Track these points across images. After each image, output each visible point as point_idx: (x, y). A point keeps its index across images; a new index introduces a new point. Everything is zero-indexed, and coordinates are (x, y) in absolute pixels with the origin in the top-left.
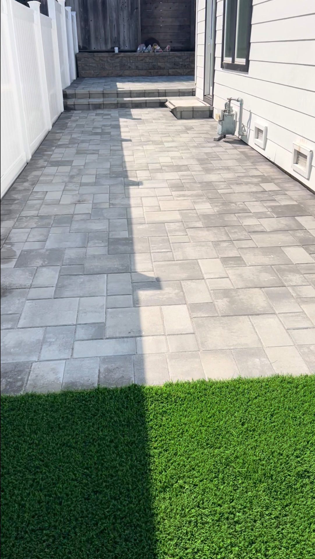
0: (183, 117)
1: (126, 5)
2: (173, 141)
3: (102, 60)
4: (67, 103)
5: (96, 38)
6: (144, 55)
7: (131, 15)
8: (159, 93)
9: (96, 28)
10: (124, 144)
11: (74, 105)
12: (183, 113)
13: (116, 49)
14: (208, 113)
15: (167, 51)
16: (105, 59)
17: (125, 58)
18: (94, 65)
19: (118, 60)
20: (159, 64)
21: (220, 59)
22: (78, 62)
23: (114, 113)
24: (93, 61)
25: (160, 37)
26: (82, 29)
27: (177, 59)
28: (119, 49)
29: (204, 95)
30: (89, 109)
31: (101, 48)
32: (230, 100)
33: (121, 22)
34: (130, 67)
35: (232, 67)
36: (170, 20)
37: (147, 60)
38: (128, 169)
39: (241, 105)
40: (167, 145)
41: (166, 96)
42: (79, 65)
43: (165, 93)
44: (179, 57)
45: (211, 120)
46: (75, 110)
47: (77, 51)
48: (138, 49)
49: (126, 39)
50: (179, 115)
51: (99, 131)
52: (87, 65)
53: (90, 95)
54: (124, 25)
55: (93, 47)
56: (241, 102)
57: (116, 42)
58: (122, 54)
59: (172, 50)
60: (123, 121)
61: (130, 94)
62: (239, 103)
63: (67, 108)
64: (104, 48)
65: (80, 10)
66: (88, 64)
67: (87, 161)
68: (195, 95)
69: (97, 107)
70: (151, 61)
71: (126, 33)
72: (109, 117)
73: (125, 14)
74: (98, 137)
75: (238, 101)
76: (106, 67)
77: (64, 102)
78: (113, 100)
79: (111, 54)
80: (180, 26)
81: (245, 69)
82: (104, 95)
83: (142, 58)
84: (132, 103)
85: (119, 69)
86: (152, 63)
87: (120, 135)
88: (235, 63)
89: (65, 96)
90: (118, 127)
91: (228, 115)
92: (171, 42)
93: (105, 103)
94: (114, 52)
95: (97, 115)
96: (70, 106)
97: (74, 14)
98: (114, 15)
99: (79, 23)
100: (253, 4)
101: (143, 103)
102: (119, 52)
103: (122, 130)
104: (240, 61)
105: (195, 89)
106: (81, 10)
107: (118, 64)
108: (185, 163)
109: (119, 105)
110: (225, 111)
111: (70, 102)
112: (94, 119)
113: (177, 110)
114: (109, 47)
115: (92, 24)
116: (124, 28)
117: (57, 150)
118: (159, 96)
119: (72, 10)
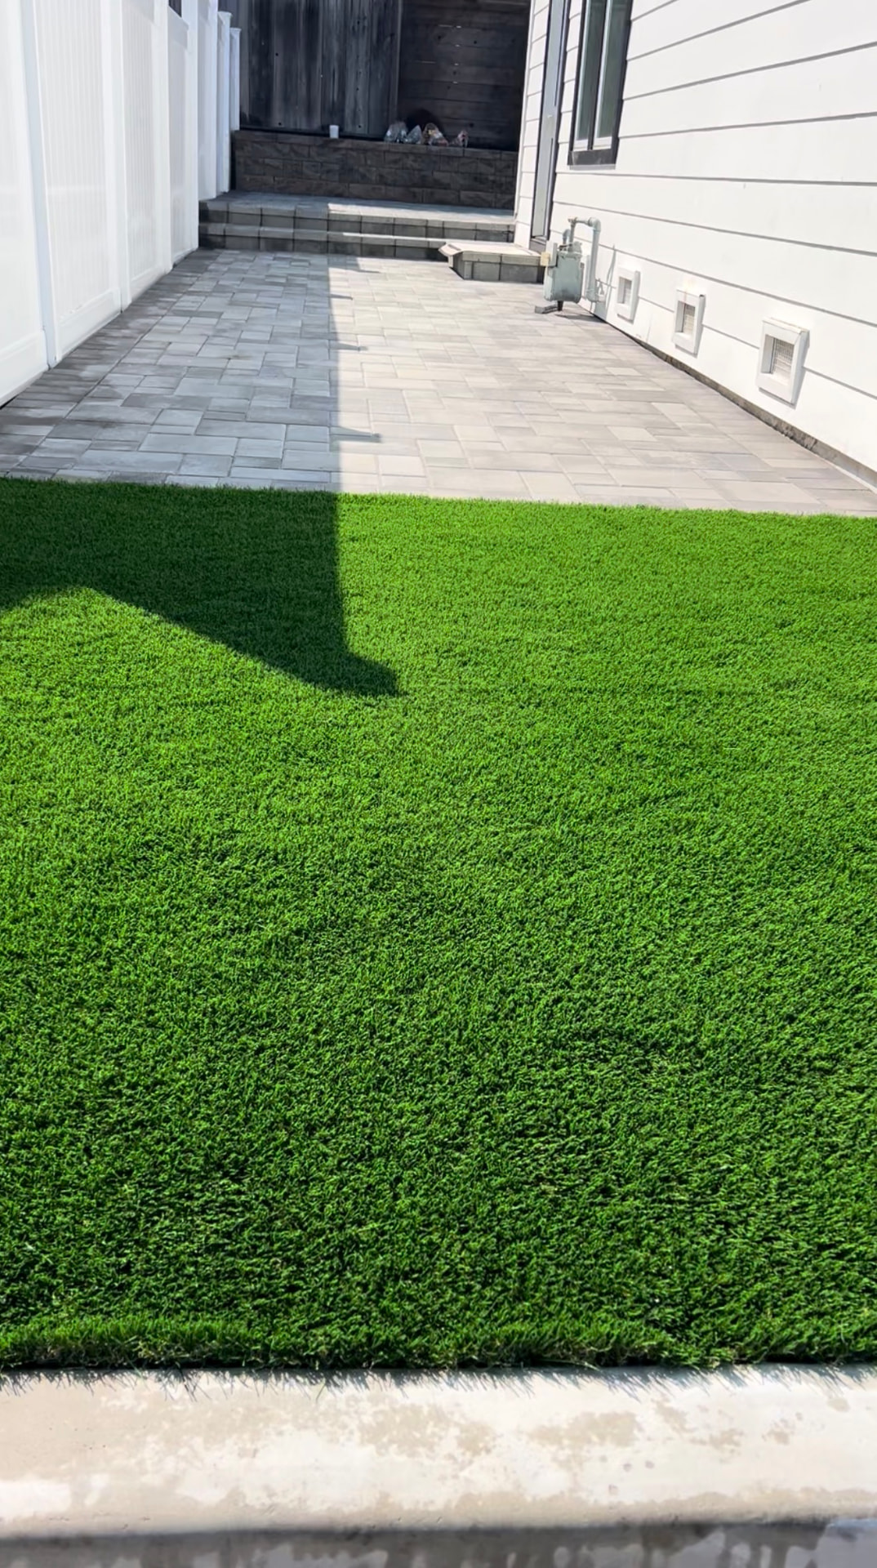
0: (476, 275)
1: (366, 24)
2: (445, 306)
3: (296, 153)
4: (206, 230)
5: (286, 99)
6: (401, 148)
7: (376, 50)
8: (427, 229)
9: (288, 73)
10: (335, 301)
11: (224, 236)
12: (476, 265)
13: (334, 131)
14: (535, 272)
15: (457, 146)
16: (305, 151)
17: (354, 154)
18: (276, 163)
19: (337, 156)
20: (437, 175)
21: (567, 146)
22: (237, 153)
23: (319, 260)
24: (275, 154)
25: (446, 109)
26: (252, 73)
27: (483, 168)
28: (340, 130)
29: (532, 237)
30: (257, 248)
31: (296, 124)
32: (574, 223)
33: (350, 62)
34: (363, 176)
35: (588, 159)
36: (473, 70)
37: (409, 162)
38: (339, 331)
39: (596, 233)
40: (428, 309)
41: (443, 237)
42: (237, 160)
43: (443, 231)
44: (489, 163)
45: (539, 286)
46: (223, 247)
47: (237, 126)
48: (389, 133)
49: (361, 107)
50: (467, 269)
51: (283, 281)
52: (256, 162)
53: (262, 219)
54: (358, 74)
55: (277, 119)
56: (595, 226)
57: (336, 113)
58: (347, 143)
59: (470, 145)
60: (335, 273)
61: (359, 224)
62: (591, 229)
63: (205, 241)
64: (304, 126)
65: (250, 27)
66: (261, 160)
67: (252, 315)
68: (512, 241)
69: (278, 246)
70: (416, 165)
71: (360, 92)
72: (306, 264)
73: (361, 47)
74: (280, 289)
75: (589, 224)
76: (305, 171)
77: (200, 227)
78: (320, 235)
79: (320, 140)
80: (496, 87)
81: (610, 157)
82: (296, 221)
83: (397, 157)
84: (361, 245)
85: (337, 177)
86: (420, 170)
87: (328, 289)
88: (595, 148)
89: (205, 214)
90: (327, 279)
91: (568, 256)
92: (472, 125)
93: (297, 237)
94: (328, 135)
95: (275, 259)
96: (213, 239)
97: (237, 32)
98: (336, 48)
99: (246, 58)
100: (632, 17)
101: (390, 246)
102: (340, 136)
103: (332, 283)
104: (603, 143)
105: (514, 226)
106: (255, 26)
107: (336, 167)
108: (463, 333)
109: (331, 247)
110: (561, 247)
111: (215, 229)
112: (269, 265)
113: (465, 258)
114: (317, 124)
115: (278, 62)
116: (357, 78)
117: (186, 298)
118: (427, 236)
119: (234, 24)
